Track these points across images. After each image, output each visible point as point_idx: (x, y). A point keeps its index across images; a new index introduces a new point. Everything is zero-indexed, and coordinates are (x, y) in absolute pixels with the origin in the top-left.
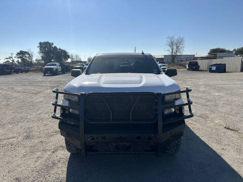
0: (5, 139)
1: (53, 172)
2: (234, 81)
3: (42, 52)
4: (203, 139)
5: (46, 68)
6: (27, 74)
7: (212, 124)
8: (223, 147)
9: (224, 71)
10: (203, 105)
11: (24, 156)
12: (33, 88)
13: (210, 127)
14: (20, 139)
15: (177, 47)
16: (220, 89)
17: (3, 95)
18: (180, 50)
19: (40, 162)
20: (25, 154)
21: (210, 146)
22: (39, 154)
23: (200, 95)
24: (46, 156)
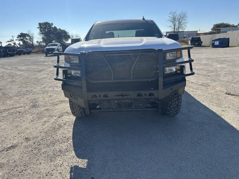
0: (13, 109)
1: (60, 132)
2: (237, 54)
3: (43, 34)
4: (203, 104)
5: (47, 49)
6: (29, 55)
7: (213, 91)
8: (223, 109)
9: (228, 46)
10: (205, 75)
11: (32, 121)
12: (36, 67)
13: (211, 93)
14: (27, 108)
15: (180, 23)
16: (222, 62)
17: (8, 74)
18: (183, 26)
19: (47, 125)
20: (32, 119)
21: (210, 108)
22: (45, 119)
23: (202, 67)
24: (52, 120)
